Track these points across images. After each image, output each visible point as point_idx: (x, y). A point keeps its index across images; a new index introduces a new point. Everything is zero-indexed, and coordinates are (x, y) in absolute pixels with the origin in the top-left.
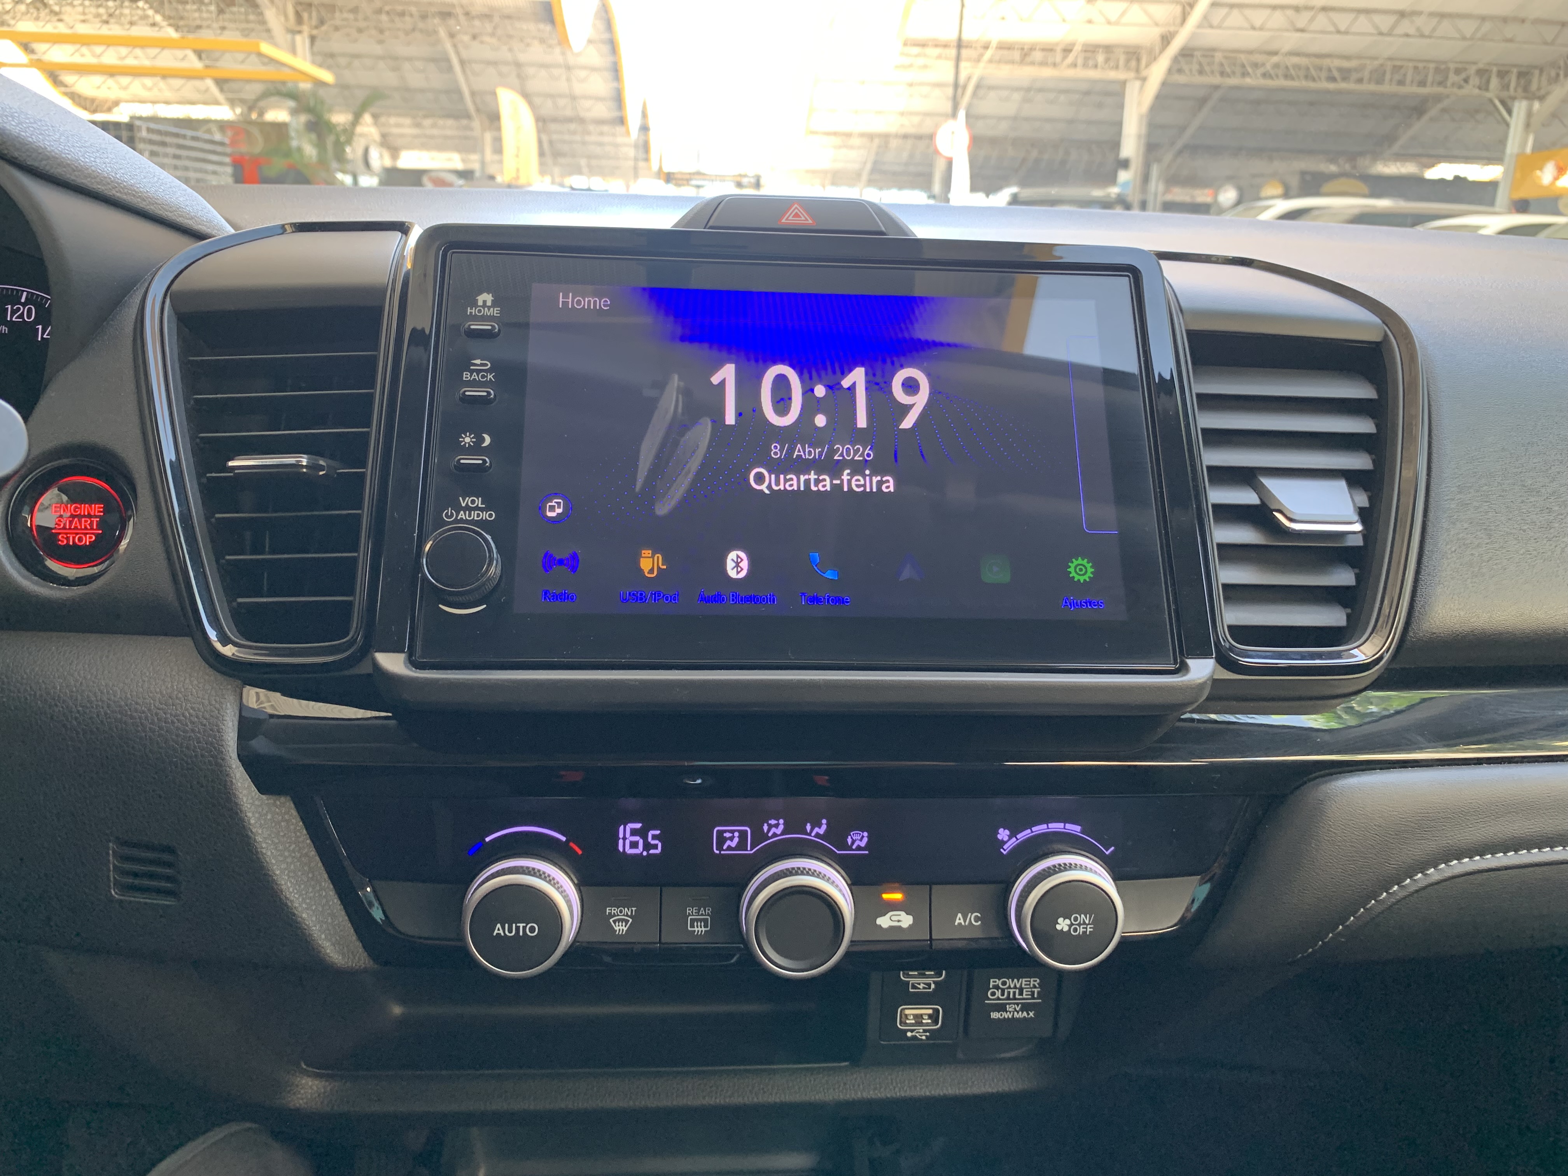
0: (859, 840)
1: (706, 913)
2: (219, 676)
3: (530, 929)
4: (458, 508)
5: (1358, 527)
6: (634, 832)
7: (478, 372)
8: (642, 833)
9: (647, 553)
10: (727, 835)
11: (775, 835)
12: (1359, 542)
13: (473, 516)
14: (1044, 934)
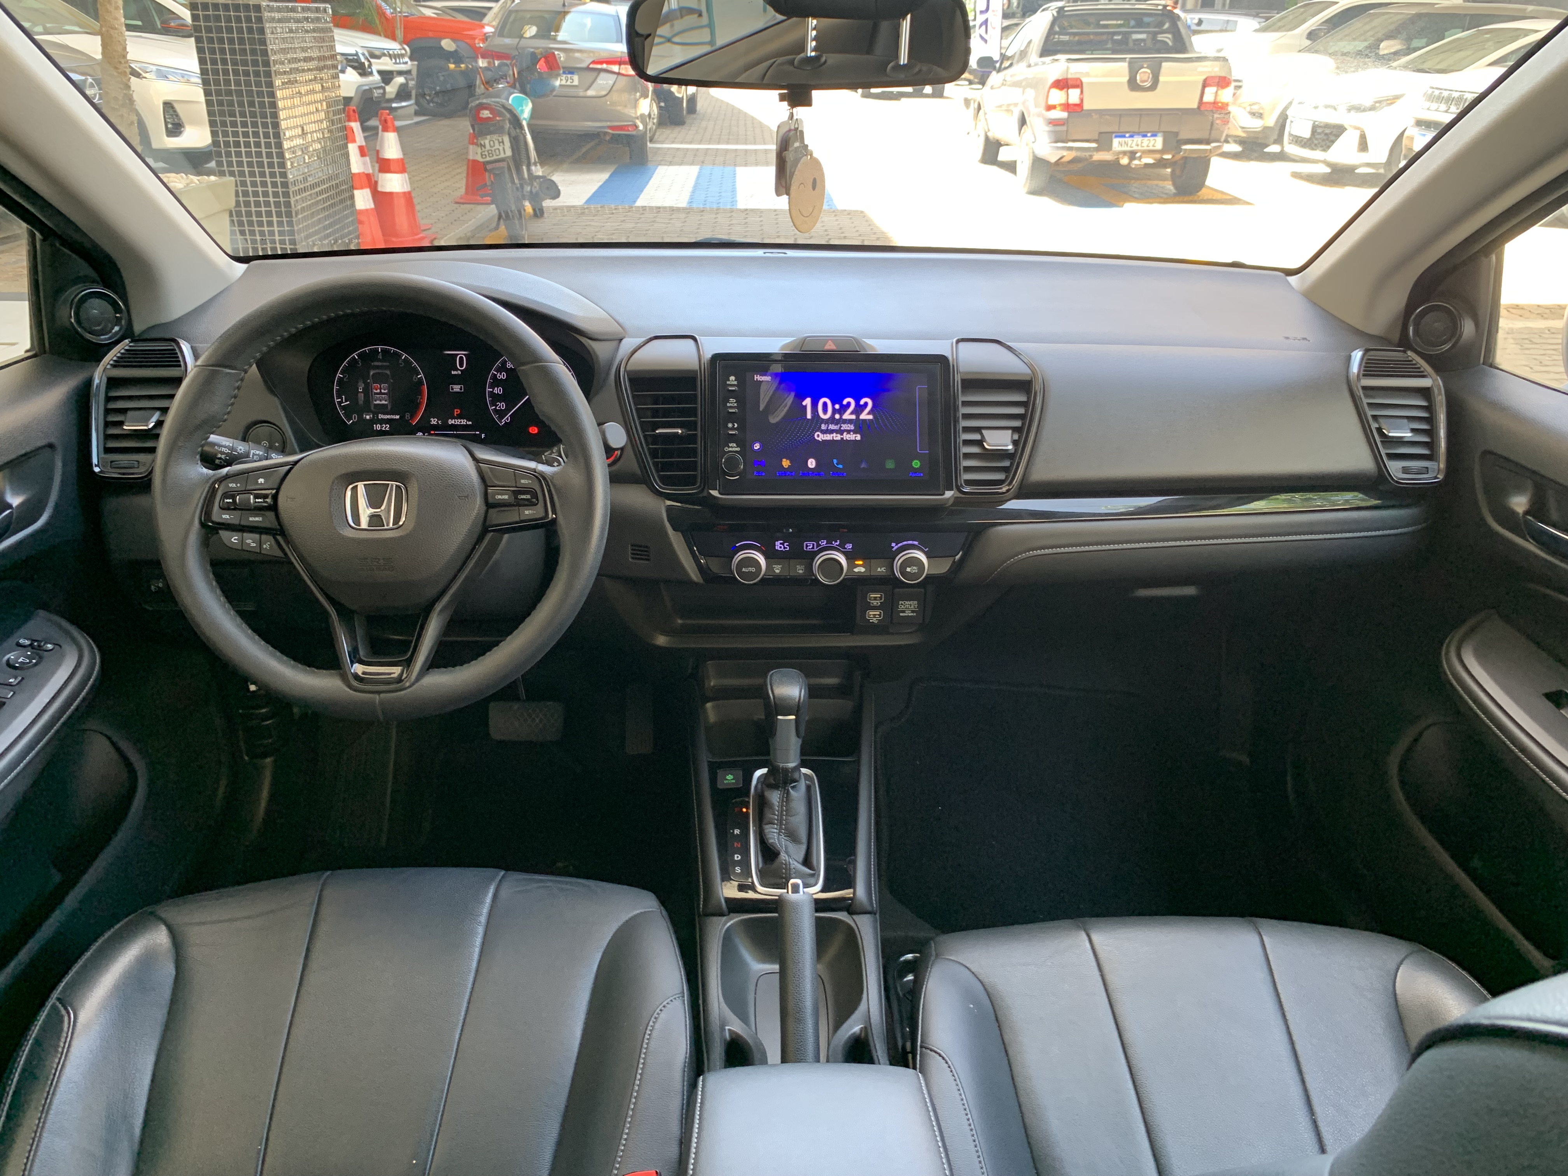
0: (849, 546)
1: (803, 567)
2: (656, 496)
3: (753, 570)
4: (729, 447)
5: (1010, 447)
6: (781, 544)
7: (732, 404)
8: (783, 544)
9: (784, 460)
10: (808, 543)
11: (823, 543)
12: (1013, 451)
13: (734, 449)
14: (903, 573)
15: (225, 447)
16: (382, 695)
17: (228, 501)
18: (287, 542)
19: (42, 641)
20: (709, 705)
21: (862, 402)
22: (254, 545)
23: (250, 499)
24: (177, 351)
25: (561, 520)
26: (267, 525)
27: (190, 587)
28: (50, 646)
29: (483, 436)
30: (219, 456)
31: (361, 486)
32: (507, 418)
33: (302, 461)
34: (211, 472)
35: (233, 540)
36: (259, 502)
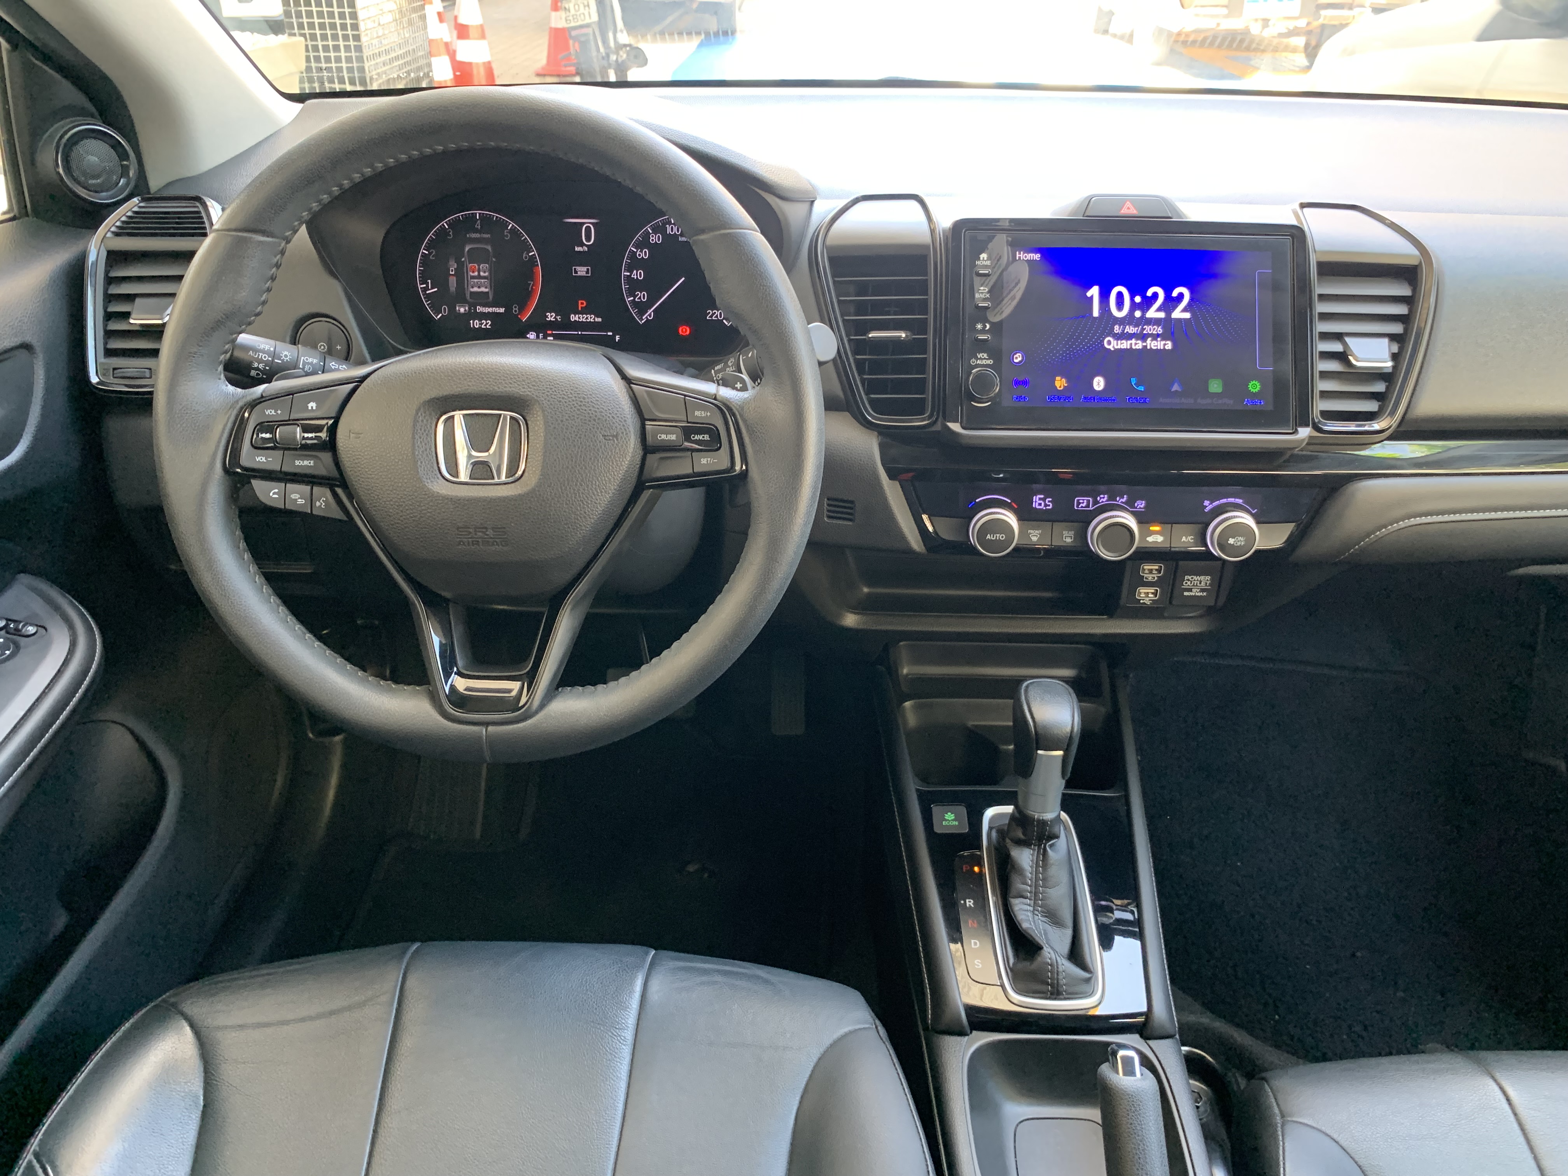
0: (1141, 505)
1: (1072, 533)
2: (868, 430)
3: (1001, 537)
4: (977, 359)
5: (1390, 364)
6: (1040, 499)
7: (982, 293)
8: (1044, 500)
9: (1058, 378)
10: (1081, 501)
11: (1103, 502)
12: (1390, 370)
13: (984, 362)
14: (1222, 547)
15: (263, 352)
16: (490, 728)
17: (264, 435)
18: (351, 497)
19: (20, 622)
20: (908, 704)
21: (1175, 293)
22: (301, 501)
23: (295, 433)
24: (203, 214)
25: (755, 474)
26: (322, 471)
27: (211, 564)
28: (31, 629)
29: (617, 338)
30: (256, 365)
31: (458, 416)
32: (650, 314)
33: (372, 376)
34: (239, 390)
35: (271, 494)
36: (308, 438)
